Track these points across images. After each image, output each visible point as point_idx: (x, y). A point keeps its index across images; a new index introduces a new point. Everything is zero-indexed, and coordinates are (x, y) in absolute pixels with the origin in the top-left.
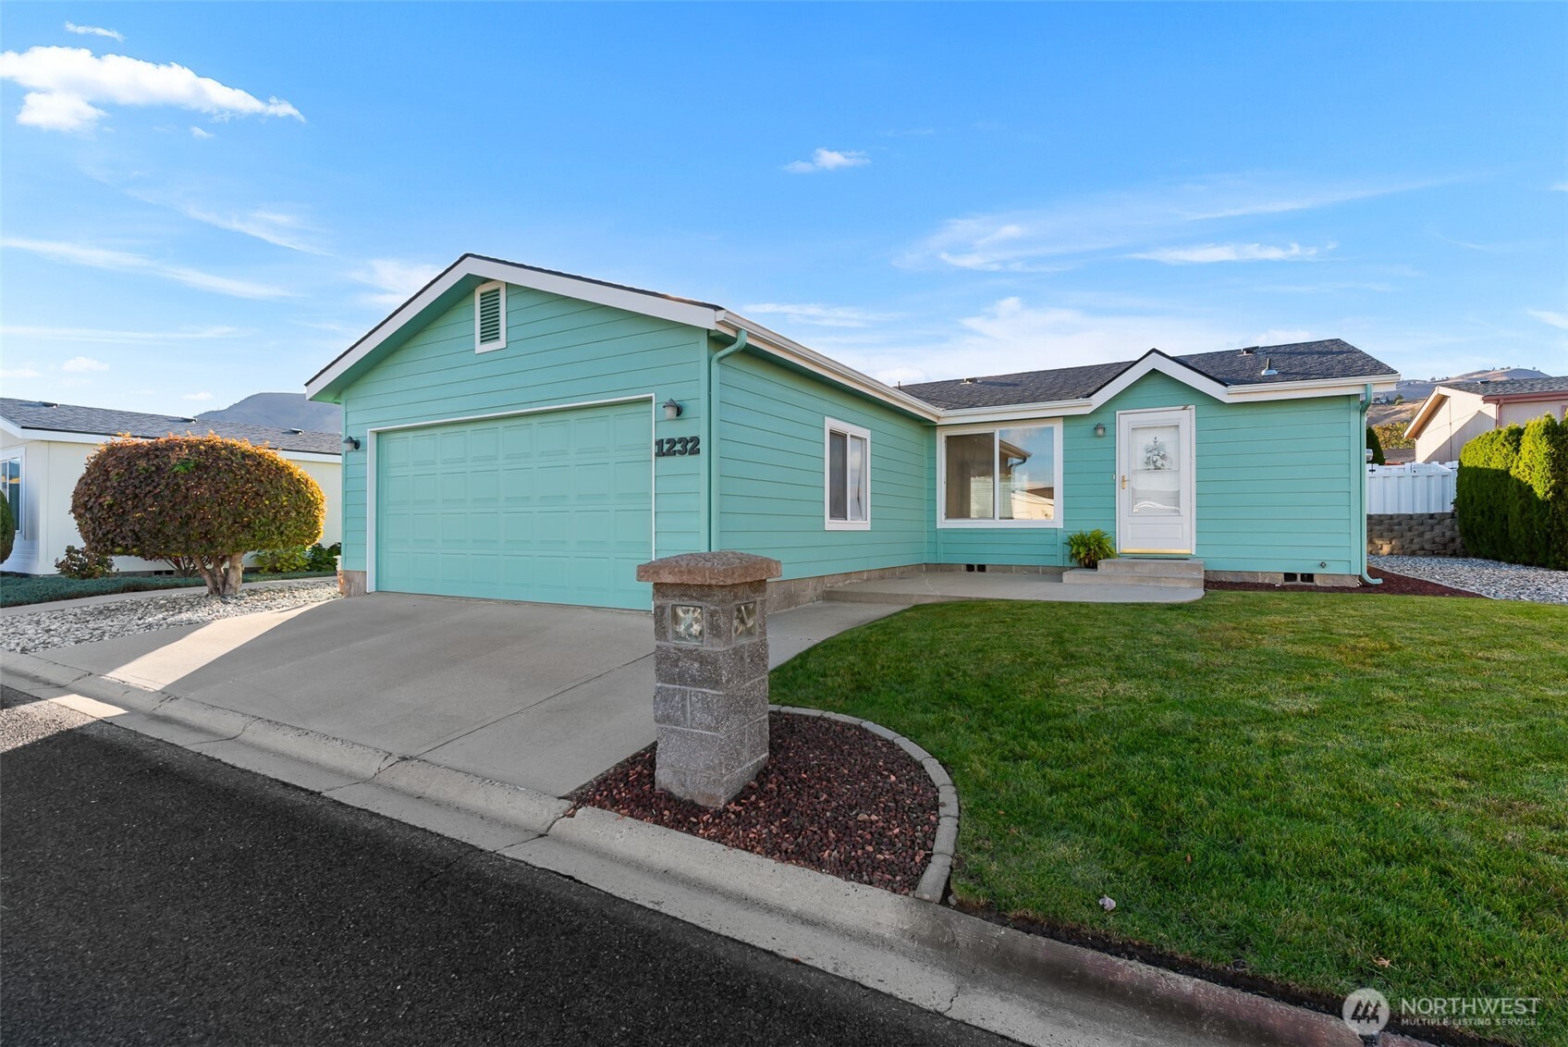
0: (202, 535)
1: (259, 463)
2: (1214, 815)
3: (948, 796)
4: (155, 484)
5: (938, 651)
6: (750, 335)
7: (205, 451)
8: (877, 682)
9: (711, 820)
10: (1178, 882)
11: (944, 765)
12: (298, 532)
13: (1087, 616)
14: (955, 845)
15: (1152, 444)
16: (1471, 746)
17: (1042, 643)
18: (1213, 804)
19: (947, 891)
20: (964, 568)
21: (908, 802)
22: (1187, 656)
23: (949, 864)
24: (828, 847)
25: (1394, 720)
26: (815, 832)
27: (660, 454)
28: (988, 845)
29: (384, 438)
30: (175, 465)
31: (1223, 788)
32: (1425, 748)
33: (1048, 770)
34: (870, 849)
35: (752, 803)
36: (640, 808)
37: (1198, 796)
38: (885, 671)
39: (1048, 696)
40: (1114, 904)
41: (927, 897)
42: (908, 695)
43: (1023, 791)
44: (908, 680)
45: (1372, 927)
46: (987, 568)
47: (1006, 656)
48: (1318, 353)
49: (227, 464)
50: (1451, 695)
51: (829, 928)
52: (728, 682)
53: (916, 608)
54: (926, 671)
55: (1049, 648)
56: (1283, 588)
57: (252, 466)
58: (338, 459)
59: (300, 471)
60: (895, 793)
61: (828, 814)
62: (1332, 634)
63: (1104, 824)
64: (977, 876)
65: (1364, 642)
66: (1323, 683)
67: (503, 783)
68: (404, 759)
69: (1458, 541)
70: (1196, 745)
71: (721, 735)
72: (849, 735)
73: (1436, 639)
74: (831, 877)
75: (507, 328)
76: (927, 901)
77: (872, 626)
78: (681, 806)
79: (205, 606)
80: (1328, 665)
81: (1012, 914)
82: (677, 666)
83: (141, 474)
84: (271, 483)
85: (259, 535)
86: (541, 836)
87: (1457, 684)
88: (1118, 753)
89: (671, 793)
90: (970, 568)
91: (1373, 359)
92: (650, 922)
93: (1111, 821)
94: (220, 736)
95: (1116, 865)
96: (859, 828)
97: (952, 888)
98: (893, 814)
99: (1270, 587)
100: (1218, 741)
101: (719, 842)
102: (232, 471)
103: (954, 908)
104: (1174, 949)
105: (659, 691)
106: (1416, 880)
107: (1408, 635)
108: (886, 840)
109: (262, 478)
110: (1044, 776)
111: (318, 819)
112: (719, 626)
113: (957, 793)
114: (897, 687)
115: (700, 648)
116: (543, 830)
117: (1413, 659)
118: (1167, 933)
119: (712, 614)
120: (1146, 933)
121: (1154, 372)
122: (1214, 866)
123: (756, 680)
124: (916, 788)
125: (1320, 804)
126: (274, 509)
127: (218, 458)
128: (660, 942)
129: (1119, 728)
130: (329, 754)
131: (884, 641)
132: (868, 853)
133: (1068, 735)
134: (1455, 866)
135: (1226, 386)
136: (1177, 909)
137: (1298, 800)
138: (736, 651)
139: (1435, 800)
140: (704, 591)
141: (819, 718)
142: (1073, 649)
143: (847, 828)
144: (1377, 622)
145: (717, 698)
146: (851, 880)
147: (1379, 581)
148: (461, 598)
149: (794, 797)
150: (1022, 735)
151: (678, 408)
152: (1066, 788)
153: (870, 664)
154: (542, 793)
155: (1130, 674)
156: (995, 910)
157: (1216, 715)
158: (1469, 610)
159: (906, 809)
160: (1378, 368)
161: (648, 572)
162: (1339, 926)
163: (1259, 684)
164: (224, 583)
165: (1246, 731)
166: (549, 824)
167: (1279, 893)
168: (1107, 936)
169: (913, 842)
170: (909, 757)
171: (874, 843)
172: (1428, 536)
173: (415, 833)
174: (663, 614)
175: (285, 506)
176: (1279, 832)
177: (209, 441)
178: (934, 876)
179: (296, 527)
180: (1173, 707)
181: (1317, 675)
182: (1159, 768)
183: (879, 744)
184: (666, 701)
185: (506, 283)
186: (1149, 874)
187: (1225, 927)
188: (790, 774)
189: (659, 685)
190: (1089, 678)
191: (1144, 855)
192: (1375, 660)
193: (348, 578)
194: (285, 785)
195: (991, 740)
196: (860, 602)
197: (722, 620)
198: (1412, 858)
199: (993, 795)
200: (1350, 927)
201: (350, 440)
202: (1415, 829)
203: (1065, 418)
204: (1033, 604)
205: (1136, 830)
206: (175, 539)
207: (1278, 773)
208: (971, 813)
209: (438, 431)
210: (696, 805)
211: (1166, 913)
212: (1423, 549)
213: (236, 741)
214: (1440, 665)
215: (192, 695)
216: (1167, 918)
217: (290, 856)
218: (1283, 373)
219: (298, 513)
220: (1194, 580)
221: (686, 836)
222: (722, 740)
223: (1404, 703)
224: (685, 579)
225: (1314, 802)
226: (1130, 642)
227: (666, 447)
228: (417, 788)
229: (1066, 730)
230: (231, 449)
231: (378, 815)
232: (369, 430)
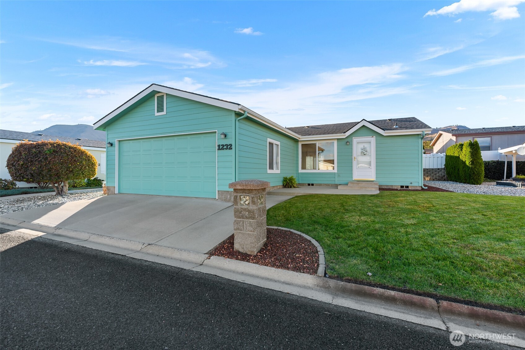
0: (56, 175)
1: (75, 150)
2: (393, 251)
3: (320, 248)
4: (39, 157)
5: (308, 209)
6: (248, 113)
7: (56, 146)
8: (292, 218)
9: (253, 258)
10: (387, 268)
11: (317, 241)
12: (89, 173)
13: (348, 198)
14: (325, 262)
15: (363, 147)
16: (456, 231)
17: (338, 206)
18: (393, 248)
19: (325, 274)
20: (307, 185)
21: (309, 251)
22: (379, 209)
23: (324, 266)
24: (290, 264)
25: (436, 226)
26: (285, 260)
27: (219, 149)
28: (334, 261)
29: (122, 143)
30: (46, 151)
31: (395, 244)
32: (445, 232)
33: (347, 241)
34: (302, 264)
35: (264, 253)
36: (231, 256)
37: (389, 246)
38: (294, 215)
39: (343, 221)
40: (371, 274)
41: (320, 275)
42: (302, 222)
43: (341, 247)
44: (302, 217)
45: (437, 276)
46: (314, 185)
47: (328, 210)
48: (409, 121)
49: (64, 151)
50: (450, 218)
51: (294, 285)
52: (257, 218)
53: (296, 197)
54: (306, 215)
55: (340, 207)
56: (400, 190)
57: (73, 151)
58: (105, 150)
59: (89, 153)
60: (305, 249)
61: (287, 255)
62: (417, 203)
63: (365, 254)
64: (333, 269)
65: (426, 204)
66: (417, 216)
67: (185, 250)
68: (149, 244)
69: (446, 176)
70: (386, 233)
71: (255, 233)
72: (287, 233)
73: (444, 203)
74: (292, 272)
75: (166, 108)
76: (320, 276)
77: (285, 202)
78: (243, 254)
79: (56, 199)
80: (417, 211)
81: (344, 278)
82: (241, 213)
83: (33, 154)
84: (80, 157)
85: (75, 174)
86: (201, 265)
87: (451, 215)
88: (365, 236)
89: (239, 251)
90: (309, 185)
91: (424, 124)
92: (244, 285)
93: (367, 254)
94: (81, 240)
95: (370, 265)
96: (297, 258)
97: (327, 272)
98: (305, 254)
99: (397, 190)
100: (391, 232)
101: (257, 264)
102: (66, 153)
103: (328, 278)
104: (388, 284)
105: (235, 221)
106: (446, 265)
107: (437, 202)
108: (305, 261)
109: (77, 155)
110: (346, 243)
111: (129, 263)
112: (255, 201)
113: (322, 248)
114: (298, 219)
115: (248, 208)
116: (201, 263)
117: (439, 209)
118: (386, 280)
119: (253, 198)
120: (381, 281)
121: (364, 126)
122: (395, 264)
123: (264, 217)
124: (310, 247)
125: (420, 247)
126: (81, 166)
127: (61, 149)
128: (249, 290)
129: (365, 229)
130: (123, 244)
131: (290, 206)
132: (301, 265)
133: (350, 231)
134: (455, 261)
135: (384, 130)
136: (387, 275)
137: (414, 246)
138: (259, 209)
139: (449, 245)
140: (250, 191)
141: (277, 229)
142: (347, 208)
143: (294, 258)
144: (428, 199)
145: (254, 222)
146: (298, 272)
147: (427, 188)
148: (150, 195)
149: (277, 251)
150: (338, 232)
151: (225, 135)
152: (352, 246)
153: (289, 213)
154: (198, 253)
155: (365, 215)
156: (340, 277)
157: (390, 225)
158: (452, 195)
159: (309, 253)
160: (426, 126)
161: (232, 185)
162: (429, 276)
163: (400, 217)
164: (62, 191)
165: (398, 229)
166: (202, 261)
167: (413, 269)
168: (370, 282)
169: (313, 261)
170: (306, 239)
171: (302, 262)
172: (437, 175)
173: (162, 266)
174: (237, 198)
175: (85, 165)
176: (411, 254)
177: (57, 143)
178: (321, 270)
179: (88, 172)
180: (378, 223)
181: (414, 214)
182: (377, 239)
183: (297, 236)
184: (237, 224)
185: (166, 94)
186: (379, 266)
187: (400, 278)
188: (274, 244)
189: (235, 219)
190: (353, 216)
191: (376, 262)
192: (429, 209)
193: (108, 189)
194: (113, 253)
195: (329, 234)
196: (279, 195)
197: (256, 200)
198: (444, 259)
199: (333, 248)
200: (431, 277)
201: (109, 143)
202: (444, 252)
203: (338, 139)
204: (332, 195)
205: (374, 255)
206: (46, 176)
207: (408, 240)
208: (328, 253)
209: (141, 141)
210: (247, 254)
211: (385, 276)
212: (436, 179)
213: (88, 241)
214: (446, 210)
215: (66, 227)
216: (385, 277)
217: (126, 273)
218: (400, 127)
219: (89, 167)
220: (376, 188)
221: (247, 263)
222: (255, 235)
223: (438, 221)
224: (245, 188)
225: (419, 246)
226: (362, 206)
227: (221, 147)
228: (156, 253)
229: (350, 230)
230: (65, 145)
231: (147, 261)
232: (116, 140)
